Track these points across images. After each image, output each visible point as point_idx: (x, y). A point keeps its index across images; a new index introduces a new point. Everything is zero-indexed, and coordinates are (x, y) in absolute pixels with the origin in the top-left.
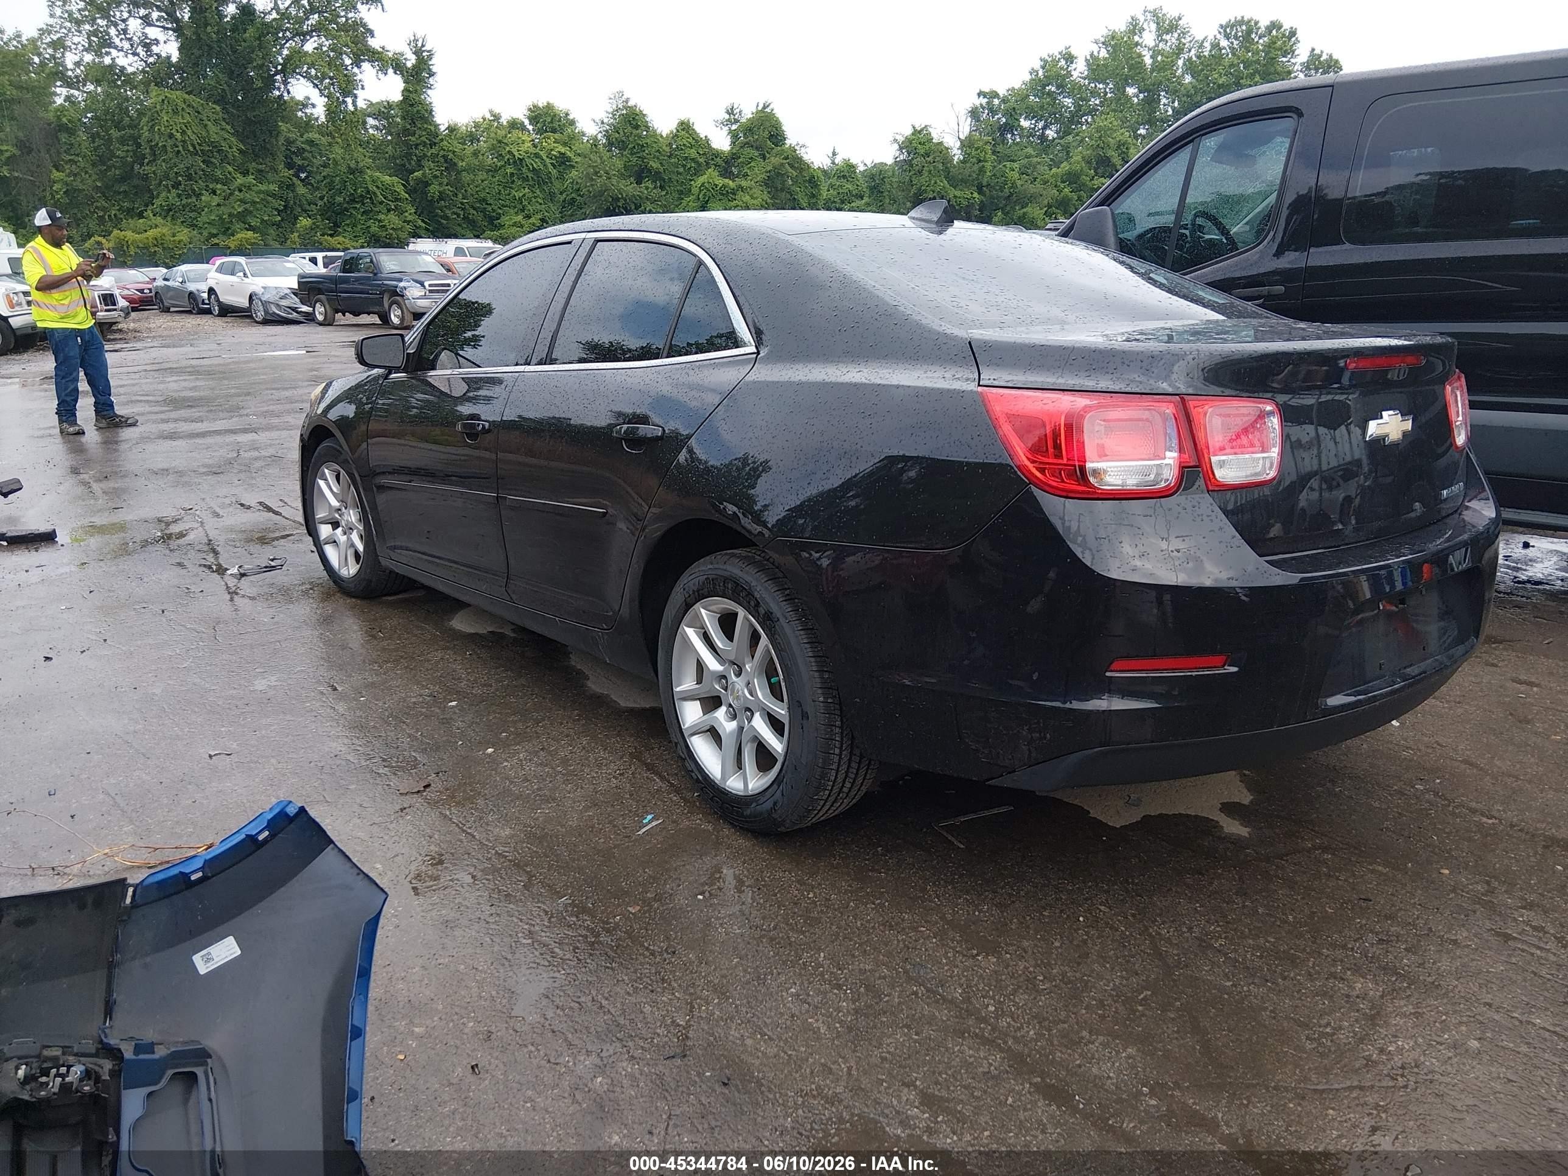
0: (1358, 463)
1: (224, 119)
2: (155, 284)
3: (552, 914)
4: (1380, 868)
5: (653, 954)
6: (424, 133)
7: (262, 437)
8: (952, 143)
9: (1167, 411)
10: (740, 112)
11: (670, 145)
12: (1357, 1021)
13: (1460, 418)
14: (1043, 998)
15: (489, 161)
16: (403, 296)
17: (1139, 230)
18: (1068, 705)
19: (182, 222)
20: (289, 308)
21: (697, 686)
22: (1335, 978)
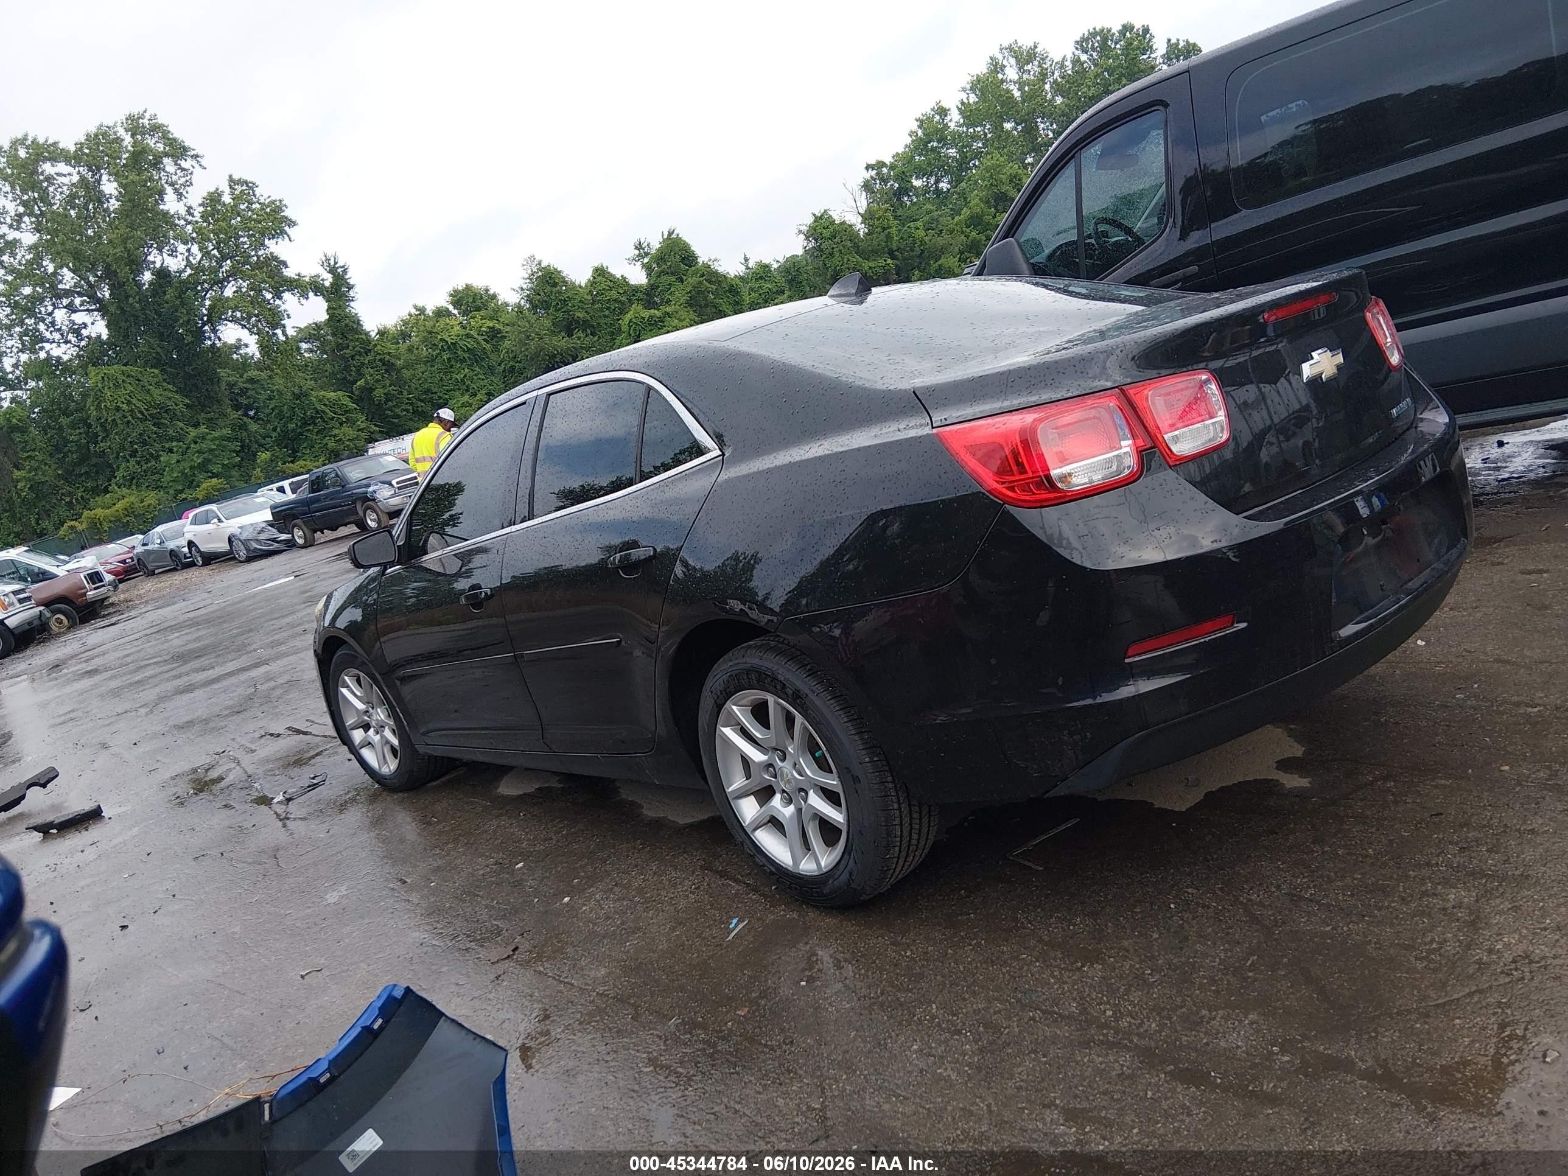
0: (1306, 408)
1: (164, 380)
2: (135, 552)
3: (666, 1037)
4: (1443, 782)
5: (772, 1049)
6: (357, 343)
7: (274, 667)
8: (855, 220)
9: (1111, 405)
10: (648, 245)
11: (591, 292)
12: (1459, 930)
13: (1389, 340)
14: (1156, 990)
15: (424, 353)
16: (374, 500)
17: (1047, 251)
18: (1099, 700)
19: (147, 487)
20: (269, 540)
21: (747, 782)
22: (1428, 896)
